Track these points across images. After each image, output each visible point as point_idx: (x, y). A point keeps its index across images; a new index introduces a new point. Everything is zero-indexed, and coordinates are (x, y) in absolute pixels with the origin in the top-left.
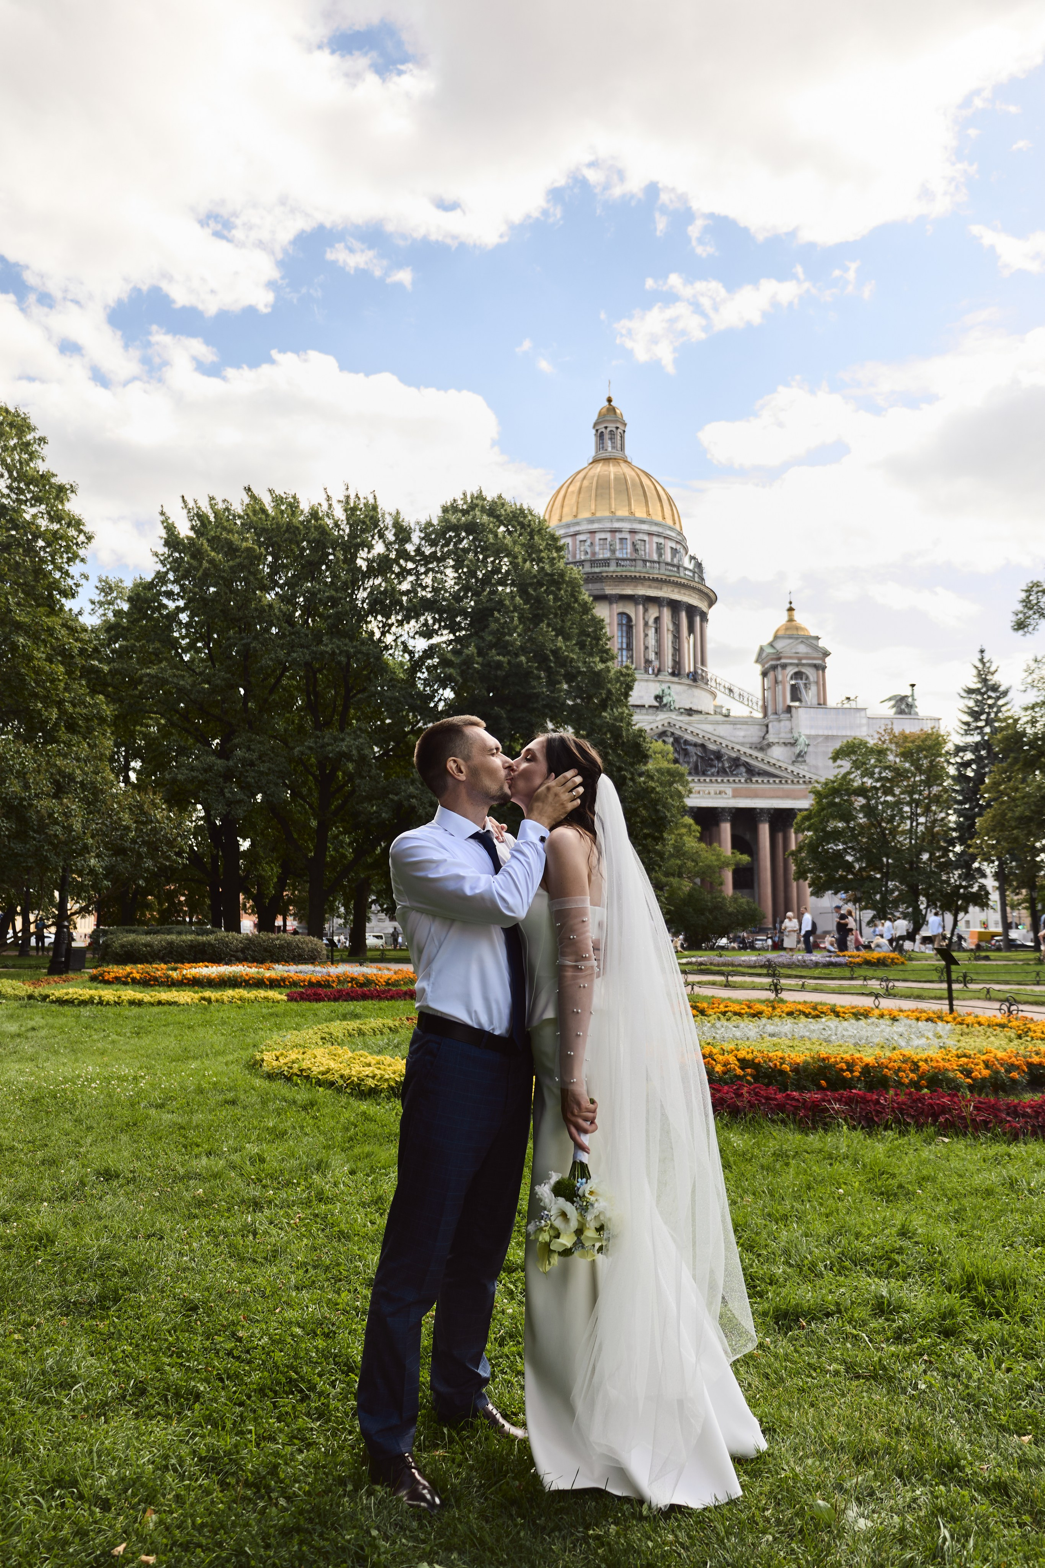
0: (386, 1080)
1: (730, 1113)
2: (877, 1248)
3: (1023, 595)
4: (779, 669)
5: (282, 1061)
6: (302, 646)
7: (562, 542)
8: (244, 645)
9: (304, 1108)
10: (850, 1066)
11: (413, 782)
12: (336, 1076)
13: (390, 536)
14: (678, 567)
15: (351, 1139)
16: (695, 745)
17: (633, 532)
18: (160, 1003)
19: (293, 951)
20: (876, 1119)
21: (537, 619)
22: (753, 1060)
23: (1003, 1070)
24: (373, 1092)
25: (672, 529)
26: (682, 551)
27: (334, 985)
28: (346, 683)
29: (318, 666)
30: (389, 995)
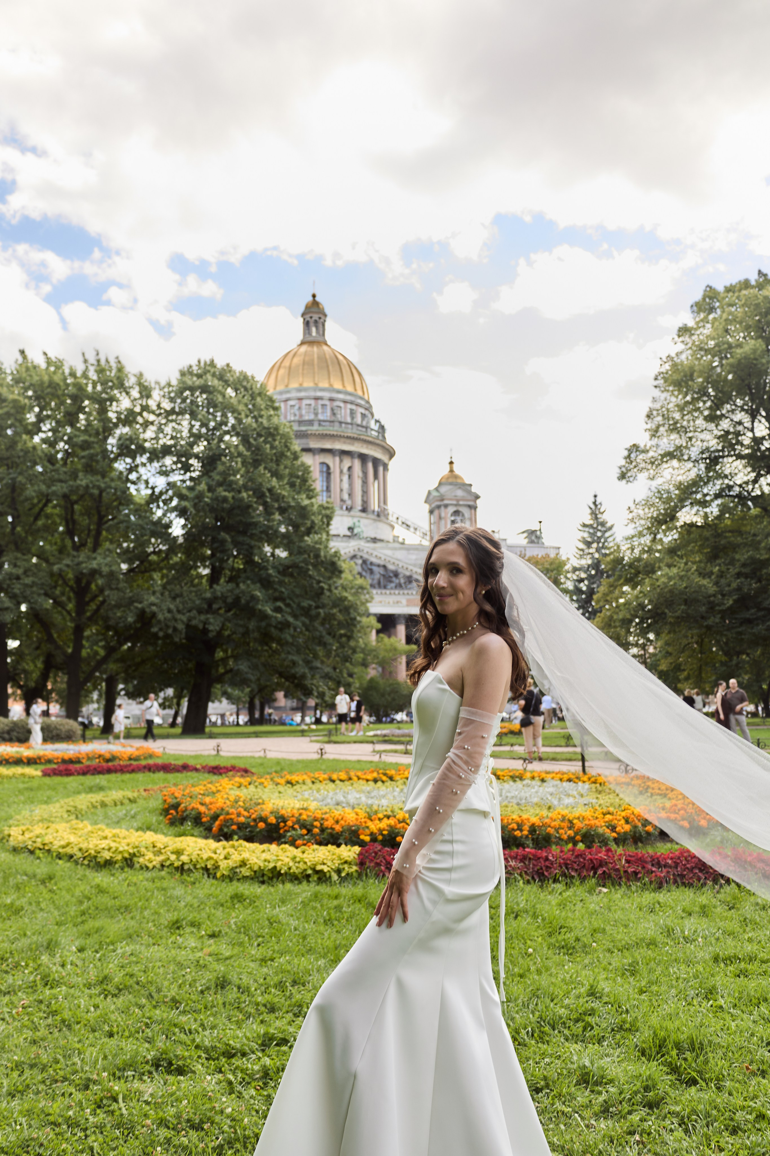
0: (121, 852)
2: (571, 1011)
3: (626, 453)
4: (442, 508)
5: (27, 835)
6: (61, 481)
7: (277, 405)
8: (12, 479)
9: (43, 882)
10: (520, 828)
11: (154, 593)
12: (75, 849)
13: (135, 393)
14: (367, 428)
15: (83, 913)
16: (379, 566)
17: (331, 400)
20: (546, 873)
21: (256, 463)
23: (640, 825)
24: (108, 863)
25: (362, 398)
26: (370, 416)
27: (84, 761)
28: (99, 512)
29: (74, 498)
30: (130, 769)
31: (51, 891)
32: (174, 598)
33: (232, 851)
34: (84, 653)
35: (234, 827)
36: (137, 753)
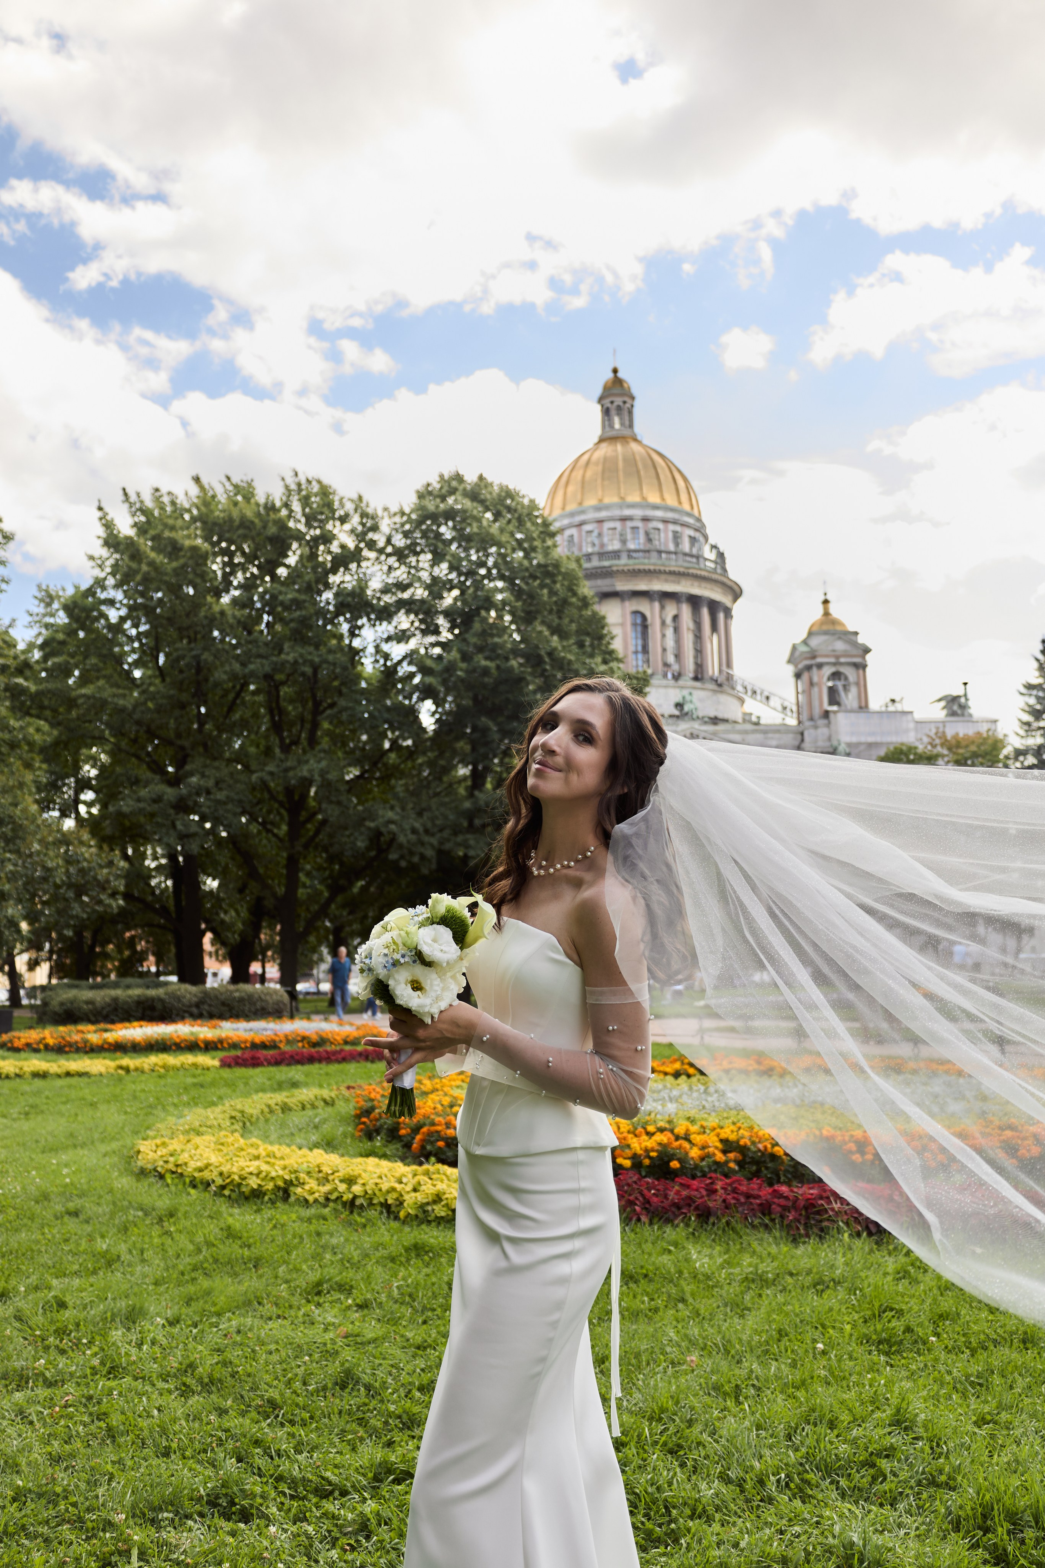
0: (273, 1178)
1: (698, 1216)
2: (859, 1448)
4: (815, 669)
5: (160, 1152)
6: (260, 656)
8: (195, 657)
9: (160, 1220)
11: (392, 807)
12: (215, 1173)
14: (698, 557)
17: (645, 519)
18: (68, 1074)
19: (255, 1004)
22: (738, 1142)
24: (257, 1194)
25: (689, 515)
26: (702, 539)
27: (282, 1046)
28: (314, 696)
29: (280, 677)
30: (340, 1057)
31: (167, 1233)
32: (420, 814)
33: (423, 1179)
34: (301, 892)
35: (441, 1144)
36: (356, 1034)
